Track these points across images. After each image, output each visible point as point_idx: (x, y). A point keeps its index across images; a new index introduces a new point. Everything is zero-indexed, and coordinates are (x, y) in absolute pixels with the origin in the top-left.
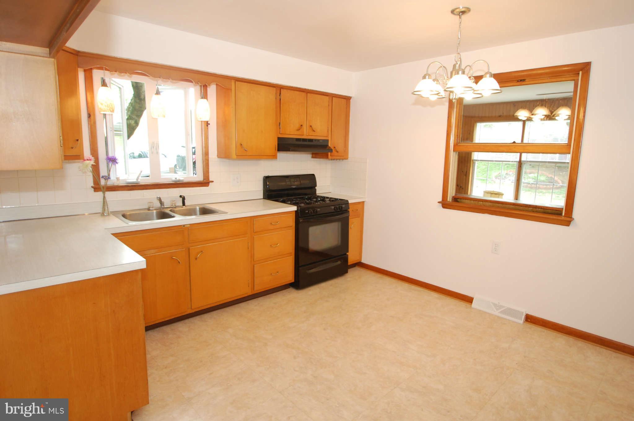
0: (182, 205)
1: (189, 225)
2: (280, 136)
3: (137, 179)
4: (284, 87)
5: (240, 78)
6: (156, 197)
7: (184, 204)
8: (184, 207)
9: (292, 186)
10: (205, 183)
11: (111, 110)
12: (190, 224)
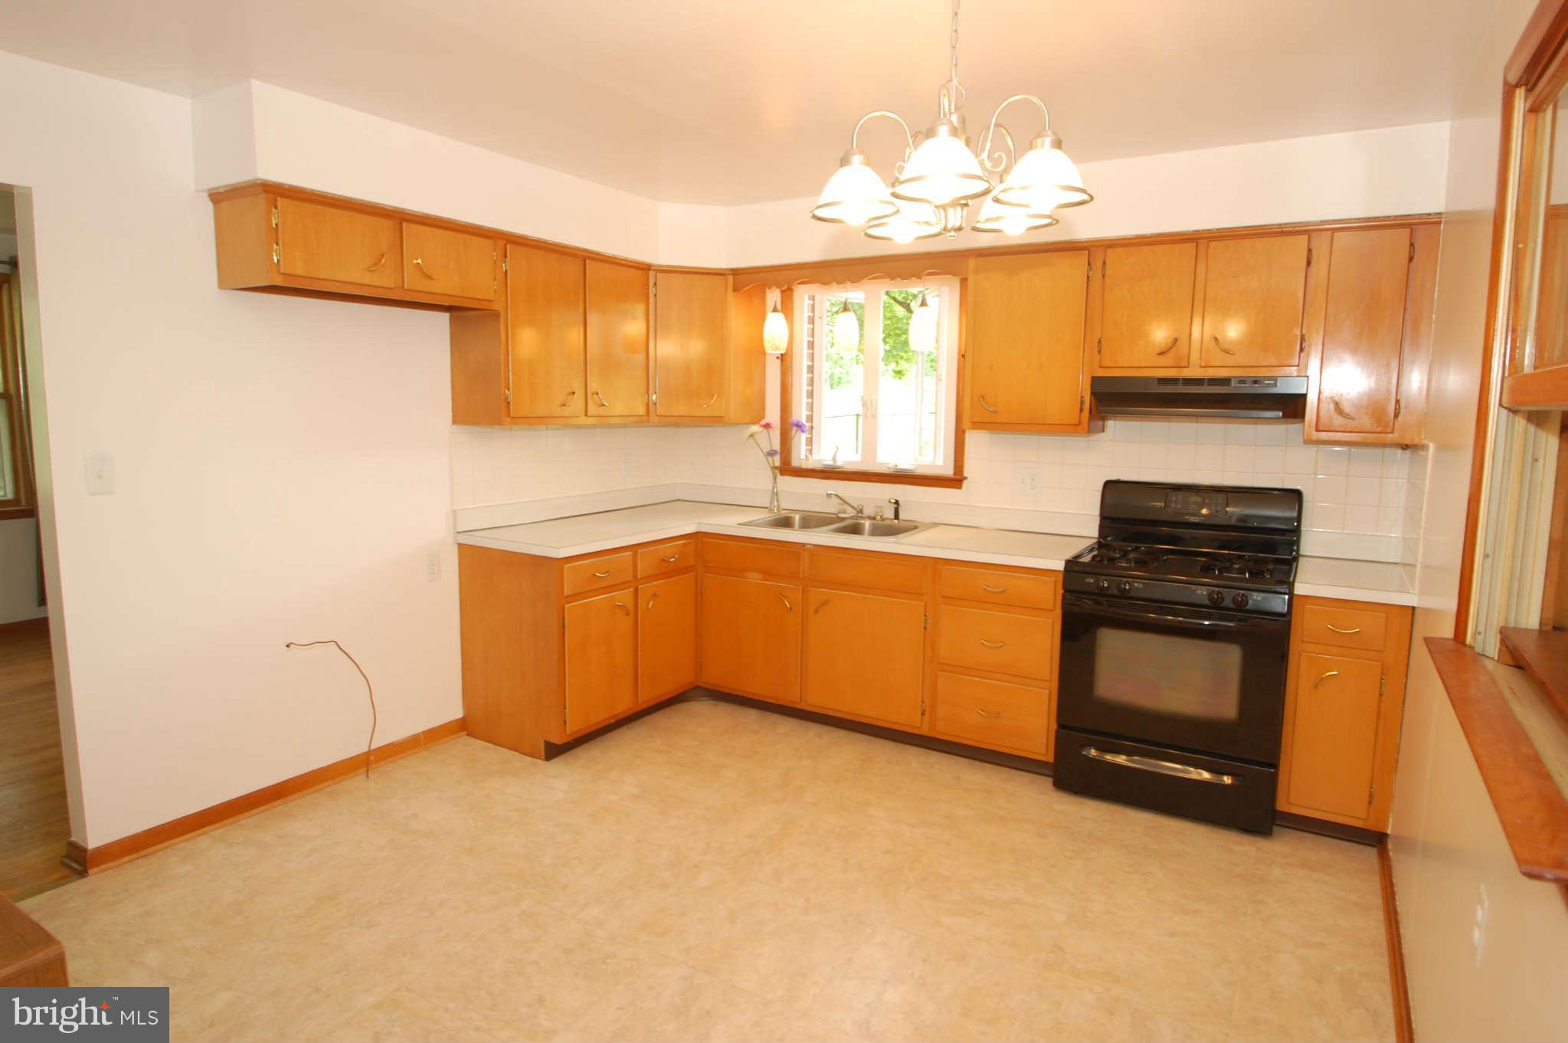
0: (893, 517)
1: (811, 547)
2: (1101, 373)
3: (834, 459)
4: (1114, 242)
5: (985, 249)
6: (825, 494)
7: (897, 517)
8: (896, 521)
9: (1187, 517)
10: (955, 481)
11: (774, 347)
12: (814, 545)
